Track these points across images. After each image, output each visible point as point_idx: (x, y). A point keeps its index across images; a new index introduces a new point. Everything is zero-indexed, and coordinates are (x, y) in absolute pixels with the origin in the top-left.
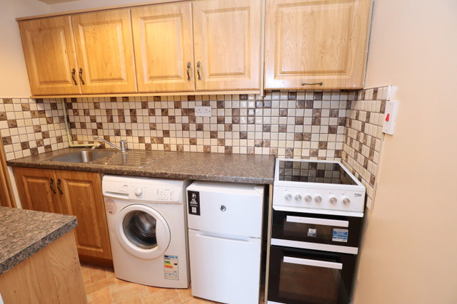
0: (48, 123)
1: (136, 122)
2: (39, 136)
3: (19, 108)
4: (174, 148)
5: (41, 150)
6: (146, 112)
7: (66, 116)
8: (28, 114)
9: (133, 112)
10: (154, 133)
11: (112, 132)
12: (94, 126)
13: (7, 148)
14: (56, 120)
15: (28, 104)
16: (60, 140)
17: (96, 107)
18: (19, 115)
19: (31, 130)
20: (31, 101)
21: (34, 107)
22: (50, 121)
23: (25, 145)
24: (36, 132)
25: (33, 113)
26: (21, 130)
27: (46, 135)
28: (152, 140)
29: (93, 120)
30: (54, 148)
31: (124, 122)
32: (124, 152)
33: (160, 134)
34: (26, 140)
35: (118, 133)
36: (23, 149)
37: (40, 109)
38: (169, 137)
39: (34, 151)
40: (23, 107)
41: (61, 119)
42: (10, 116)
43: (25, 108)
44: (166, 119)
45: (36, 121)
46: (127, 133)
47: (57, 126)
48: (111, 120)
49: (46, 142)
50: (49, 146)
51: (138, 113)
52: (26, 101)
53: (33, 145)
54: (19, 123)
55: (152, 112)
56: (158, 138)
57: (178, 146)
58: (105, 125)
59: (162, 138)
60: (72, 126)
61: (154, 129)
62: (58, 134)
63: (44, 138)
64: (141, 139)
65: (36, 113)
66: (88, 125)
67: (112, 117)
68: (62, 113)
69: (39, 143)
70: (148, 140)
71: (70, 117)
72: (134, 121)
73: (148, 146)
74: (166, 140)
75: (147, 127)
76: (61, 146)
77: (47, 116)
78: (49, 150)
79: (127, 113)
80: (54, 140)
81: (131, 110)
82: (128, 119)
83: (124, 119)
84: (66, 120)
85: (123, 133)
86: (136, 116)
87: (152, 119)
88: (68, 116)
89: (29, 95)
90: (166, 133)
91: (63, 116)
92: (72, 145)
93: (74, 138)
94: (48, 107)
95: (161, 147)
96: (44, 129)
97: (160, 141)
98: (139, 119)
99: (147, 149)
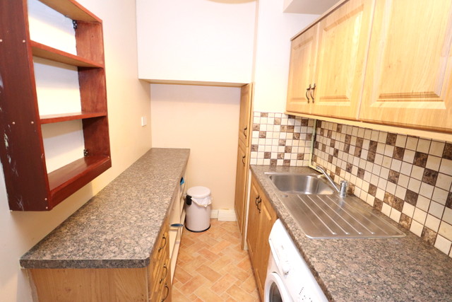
0: (294, 138)
1: (373, 161)
2: (282, 149)
3: (271, 121)
4: (416, 229)
5: (280, 162)
6: (390, 150)
7: (314, 134)
8: (278, 128)
9: (373, 145)
10: (391, 188)
11: (344, 166)
12: (332, 151)
13: (254, 154)
14: (303, 137)
15: (281, 118)
16: (301, 157)
17: (339, 130)
18: (270, 128)
19: (276, 142)
20: (284, 116)
21: (286, 122)
22: (297, 137)
23: (267, 155)
24: (280, 145)
25: (283, 127)
26: (268, 141)
27: (288, 150)
28: (386, 197)
29: (332, 146)
30: (292, 163)
31: (359, 156)
32: (341, 196)
33: (401, 195)
34: (269, 151)
35: (349, 170)
36: (265, 158)
37: (290, 124)
38: (414, 205)
39: (274, 162)
40: (275, 121)
41: (309, 136)
42: (262, 128)
43: (276, 123)
44: (419, 172)
45: (283, 135)
46: (358, 173)
47: (302, 143)
48: (347, 151)
49: (287, 156)
50: (289, 161)
51: (380, 149)
52: (279, 116)
53: (274, 156)
54: (268, 135)
55: (400, 153)
56: (396, 199)
57: (425, 230)
58: (340, 153)
59: (402, 202)
60: (316, 145)
61: (394, 182)
62: (301, 151)
63: (286, 152)
64: (372, 190)
65: (286, 128)
66: (327, 149)
67: (349, 145)
68: (311, 130)
69: (279, 156)
70: (380, 195)
71: (317, 136)
72: (371, 159)
73: (378, 203)
74: (408, 209)
75: (385, 174)
76: (300, 163)
77: (295, 131)
78: (287, 164)
79: (366, 145)
80: (295, 156)
81: (372, 142)
82: (365, 154)
83: (360, 152)
84: (313, 138)
85: (355, 170)
86: (375, 153)
87: (396, 165)
88: (316, 134)
89: (284, 111)
90: (412, 197)
91: (311, 134)
92: (311, 166)
93: (314, 159)
94: (299, 123)
95: (396, 215)
96: (288, 143)
97: (398, 205)
98: (378, 158)
99: (375, 206)
